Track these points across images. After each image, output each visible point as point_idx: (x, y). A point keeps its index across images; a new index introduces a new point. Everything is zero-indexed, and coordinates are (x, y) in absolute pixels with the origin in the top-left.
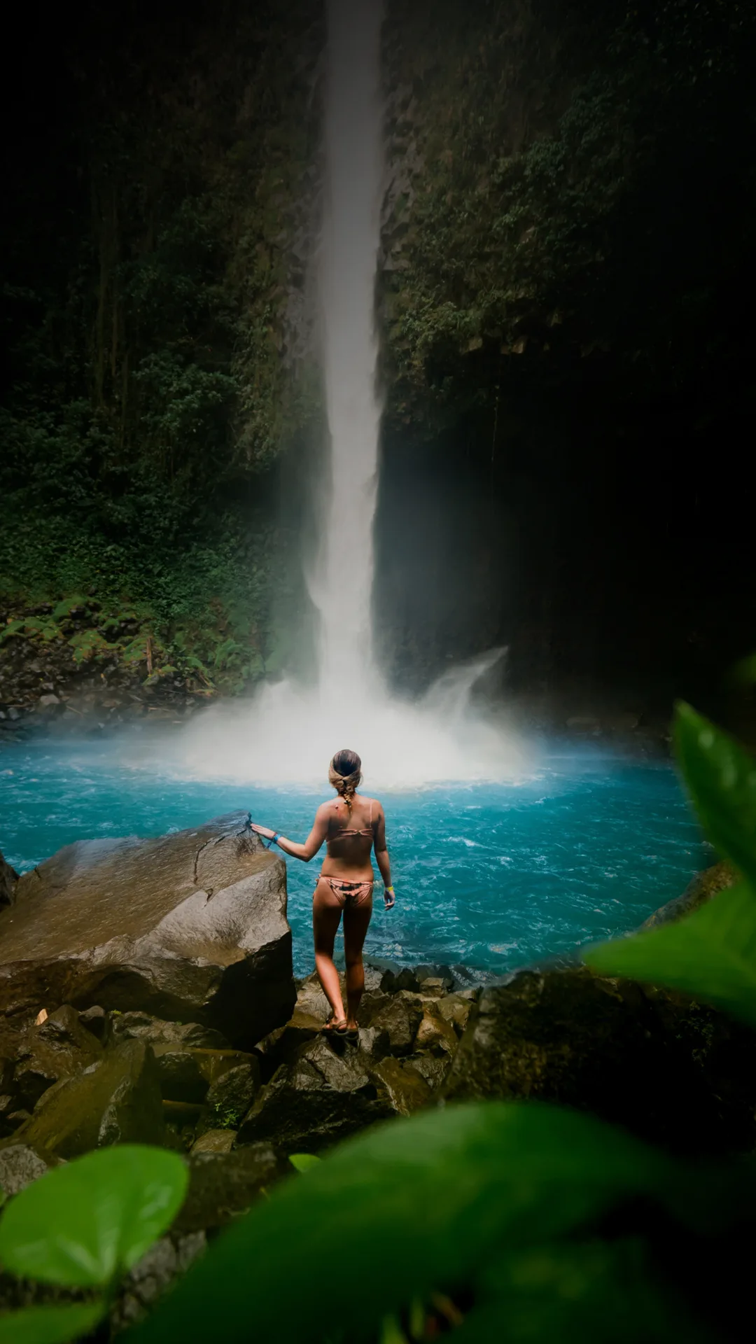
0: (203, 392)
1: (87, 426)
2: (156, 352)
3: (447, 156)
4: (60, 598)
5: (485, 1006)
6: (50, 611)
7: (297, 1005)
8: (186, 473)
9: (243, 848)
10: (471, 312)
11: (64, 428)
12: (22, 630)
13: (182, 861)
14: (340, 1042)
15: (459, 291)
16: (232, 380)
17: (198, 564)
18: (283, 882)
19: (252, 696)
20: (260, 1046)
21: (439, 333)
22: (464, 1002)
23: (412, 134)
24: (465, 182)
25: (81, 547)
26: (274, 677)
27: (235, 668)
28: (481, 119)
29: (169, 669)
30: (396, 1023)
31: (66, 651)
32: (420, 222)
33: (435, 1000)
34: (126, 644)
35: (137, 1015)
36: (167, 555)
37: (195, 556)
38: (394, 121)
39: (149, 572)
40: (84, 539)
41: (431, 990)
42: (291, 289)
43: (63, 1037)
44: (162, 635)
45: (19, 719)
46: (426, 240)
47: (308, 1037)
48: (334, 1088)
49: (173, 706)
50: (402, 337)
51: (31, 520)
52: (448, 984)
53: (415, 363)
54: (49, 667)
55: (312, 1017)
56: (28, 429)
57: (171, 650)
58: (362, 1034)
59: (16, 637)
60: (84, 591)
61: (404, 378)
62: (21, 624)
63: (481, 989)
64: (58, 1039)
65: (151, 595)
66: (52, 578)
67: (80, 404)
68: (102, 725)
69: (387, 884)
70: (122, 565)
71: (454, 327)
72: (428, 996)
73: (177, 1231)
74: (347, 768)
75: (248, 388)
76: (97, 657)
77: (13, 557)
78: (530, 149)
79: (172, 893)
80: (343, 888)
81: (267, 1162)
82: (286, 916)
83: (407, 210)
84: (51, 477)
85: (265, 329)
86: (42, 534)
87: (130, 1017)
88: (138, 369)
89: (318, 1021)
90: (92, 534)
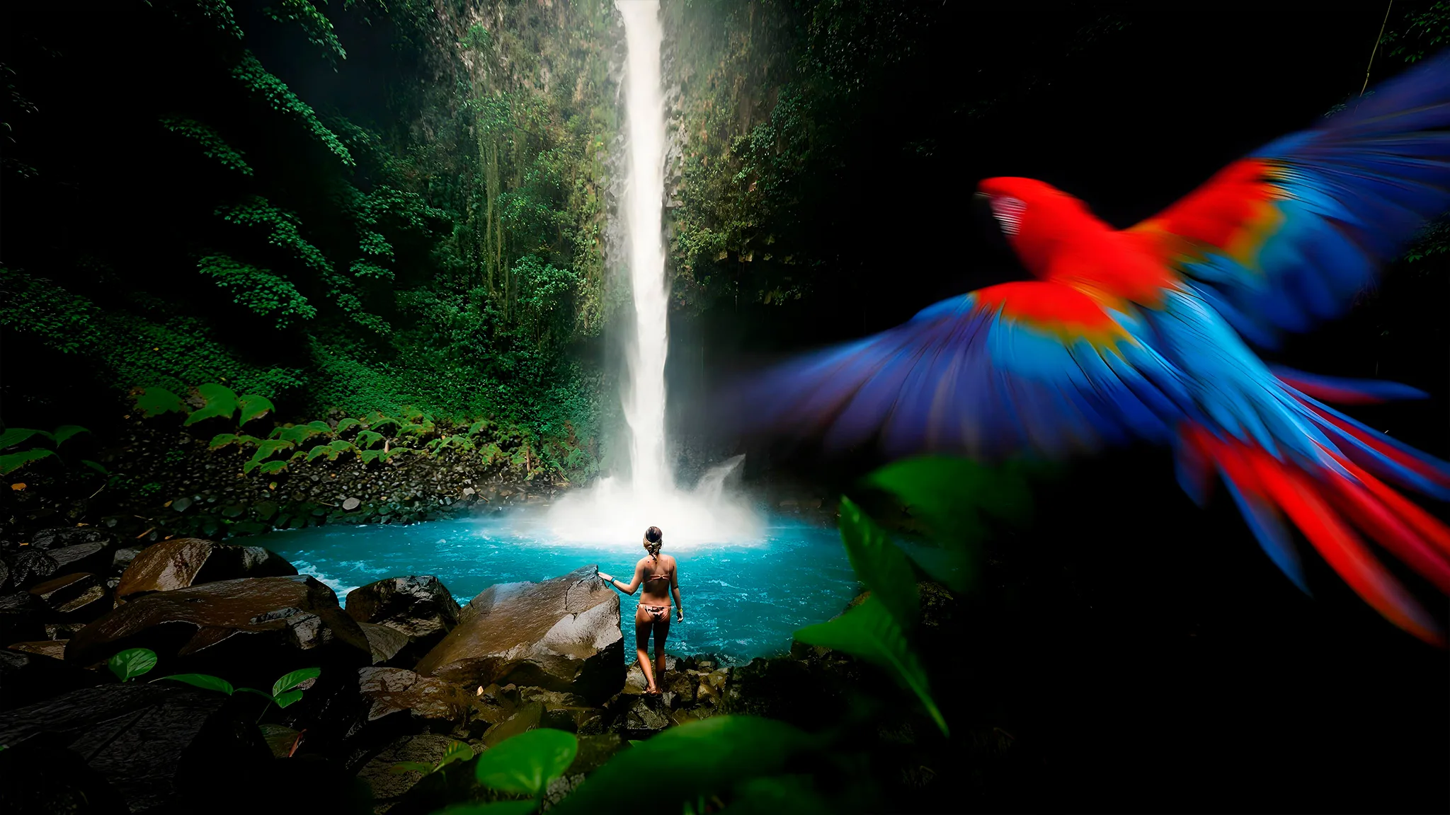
0: (556, 283)
1: (484, 305)
2: (525, 256)
3: (703, 134)
4: (473, 422)
5: (735, 677)
6: (467, 430)
7: (627, 680)
8: (547, 336)
9: (594, 587)
10: (721, 235)
11: (469, 306)
12: (451, 443)
13: (558, 596)
14: (653, 701)
15: (714, 221)
16: (574, 275)
17: (556, 398)
18: (618, 608)
19: (591, 487)
20: (605, 705)
21: (702, 248)
22: (723, 675)
23: (681, 118)
24: (715, 151)
25: (484, 386)
26: (605, 474)
27: (580, 468)
28: (723, 110)
29: (540, 469)
30: (684, 689)
31: (478, 458)
32: (688, 176)
33: (707, 674)
34: (514, 453)
35: (535, 688)
36: (537, 392)
37: (554, 392)
38: (670, 109)
39: (526, 404)
40: (485, 381)
41: (703, 669)
42: (609, 216)
43: (493, 702)
44: (535, 446)
45: (451, 504)
46: (692, 187)
47: (634, 698)
48: (649, 727)
49: (544, 494)
50: (680, 250)
51: (452, 368)
52: (714, 664)
53: (687, 267)
54: (468, 469)
55: (635, 687)
56: (448, 307)
57: (541, 456)
58: (665, 696)
59: (448, 448)
60: (487, 417)
61: (680, 276)
62: (450, 439)
63: (733, 667)
64: (490, 703)
65: (528, 419)
66: (467, 408)
67: (478, 290)
68: (500, 508)
69: (679, 608)
70: (509, 399)
71: (711, 244)
72: (702, 672)
73: (568, 774)
74: (654, 537)
75: (584, 281)
76: (497, 461)
77: (443, 393)
78: (753, 131)
79: (552, 616)
80: (653, 611)
81: (616, 741)
82: (620, 628)
83: (680, 168)
84: (463, 340)
85: (594, 242)
86: (459, 378)
87: (531, 690)
88: (515, 267)
89: (639, 689)
90: (490, 378)
